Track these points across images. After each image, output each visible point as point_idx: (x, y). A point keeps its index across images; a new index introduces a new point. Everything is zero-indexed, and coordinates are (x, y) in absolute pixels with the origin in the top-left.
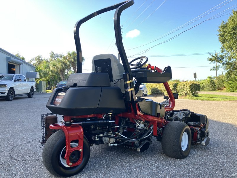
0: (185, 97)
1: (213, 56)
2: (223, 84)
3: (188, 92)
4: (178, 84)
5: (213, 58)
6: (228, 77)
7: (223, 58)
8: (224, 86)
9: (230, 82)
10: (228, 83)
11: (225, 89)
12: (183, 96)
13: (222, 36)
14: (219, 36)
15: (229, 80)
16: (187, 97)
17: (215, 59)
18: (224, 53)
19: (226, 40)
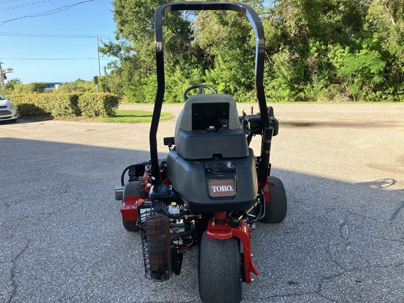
0: (96, 119)
1: (106, 46)
2: (121, 90)
3: (102, 111)
4: (80, 97)
5: (107, 49)
6: (130, 80)
7: (120, 49)
8: (124, 94)
9: (133, 87)
10: (130, 89)
11: (125, 97)
12: (91, 117)
13: (119, 13)
14: (114, 13)
15: (132, 84)
16: (100, 117)
17: (110, 51)
18: (120, 41)
19: (127, 22)
